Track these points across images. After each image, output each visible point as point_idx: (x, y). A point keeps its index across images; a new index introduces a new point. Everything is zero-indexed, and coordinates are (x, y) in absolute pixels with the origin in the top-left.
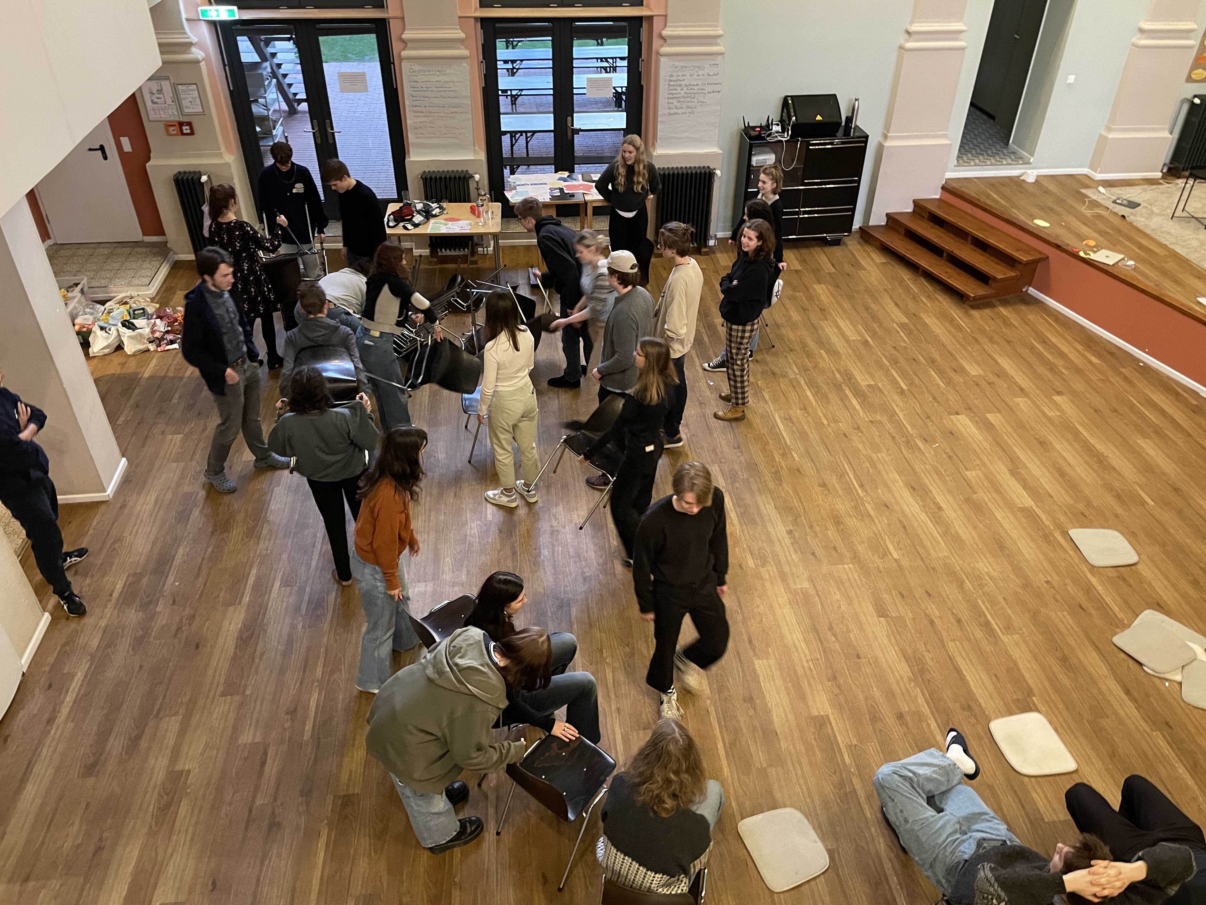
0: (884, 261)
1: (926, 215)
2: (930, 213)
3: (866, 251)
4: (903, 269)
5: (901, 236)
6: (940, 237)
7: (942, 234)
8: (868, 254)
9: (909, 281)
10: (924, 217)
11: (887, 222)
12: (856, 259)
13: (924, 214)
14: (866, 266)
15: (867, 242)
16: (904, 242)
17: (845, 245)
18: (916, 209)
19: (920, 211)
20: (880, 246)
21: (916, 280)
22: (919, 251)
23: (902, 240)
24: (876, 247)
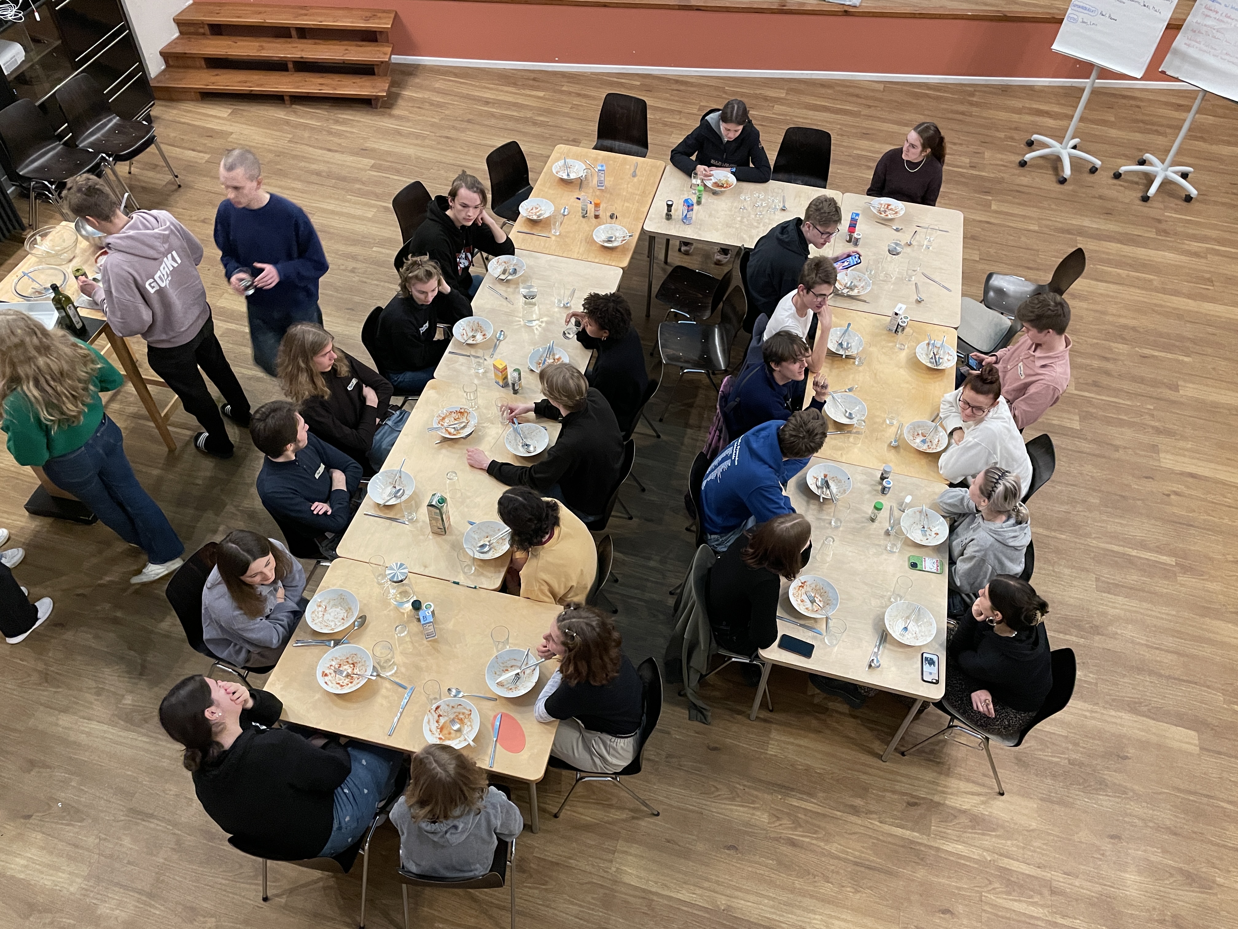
0: (230, 111)
1: (207, 30)
2: (209, 25)
3: (190, 111)
4: (262, 107)
5: (206, 71)
6: (262, 48)
7: (258, 44)
8: (199, 113)
9: (292, 118)
10: (204, 34)
11: (166, 62)
12: (198, 127)
13: (202, 30)
14: (224, 128)
15: (171, 100)
16: (224, 76)
17: (157, 118)
18: (184, 29)
19: (192, 29)
20: (198, 96)
21: (295, 112)
22: (256, 77)
23: (217, 75)
24: (192, 100)
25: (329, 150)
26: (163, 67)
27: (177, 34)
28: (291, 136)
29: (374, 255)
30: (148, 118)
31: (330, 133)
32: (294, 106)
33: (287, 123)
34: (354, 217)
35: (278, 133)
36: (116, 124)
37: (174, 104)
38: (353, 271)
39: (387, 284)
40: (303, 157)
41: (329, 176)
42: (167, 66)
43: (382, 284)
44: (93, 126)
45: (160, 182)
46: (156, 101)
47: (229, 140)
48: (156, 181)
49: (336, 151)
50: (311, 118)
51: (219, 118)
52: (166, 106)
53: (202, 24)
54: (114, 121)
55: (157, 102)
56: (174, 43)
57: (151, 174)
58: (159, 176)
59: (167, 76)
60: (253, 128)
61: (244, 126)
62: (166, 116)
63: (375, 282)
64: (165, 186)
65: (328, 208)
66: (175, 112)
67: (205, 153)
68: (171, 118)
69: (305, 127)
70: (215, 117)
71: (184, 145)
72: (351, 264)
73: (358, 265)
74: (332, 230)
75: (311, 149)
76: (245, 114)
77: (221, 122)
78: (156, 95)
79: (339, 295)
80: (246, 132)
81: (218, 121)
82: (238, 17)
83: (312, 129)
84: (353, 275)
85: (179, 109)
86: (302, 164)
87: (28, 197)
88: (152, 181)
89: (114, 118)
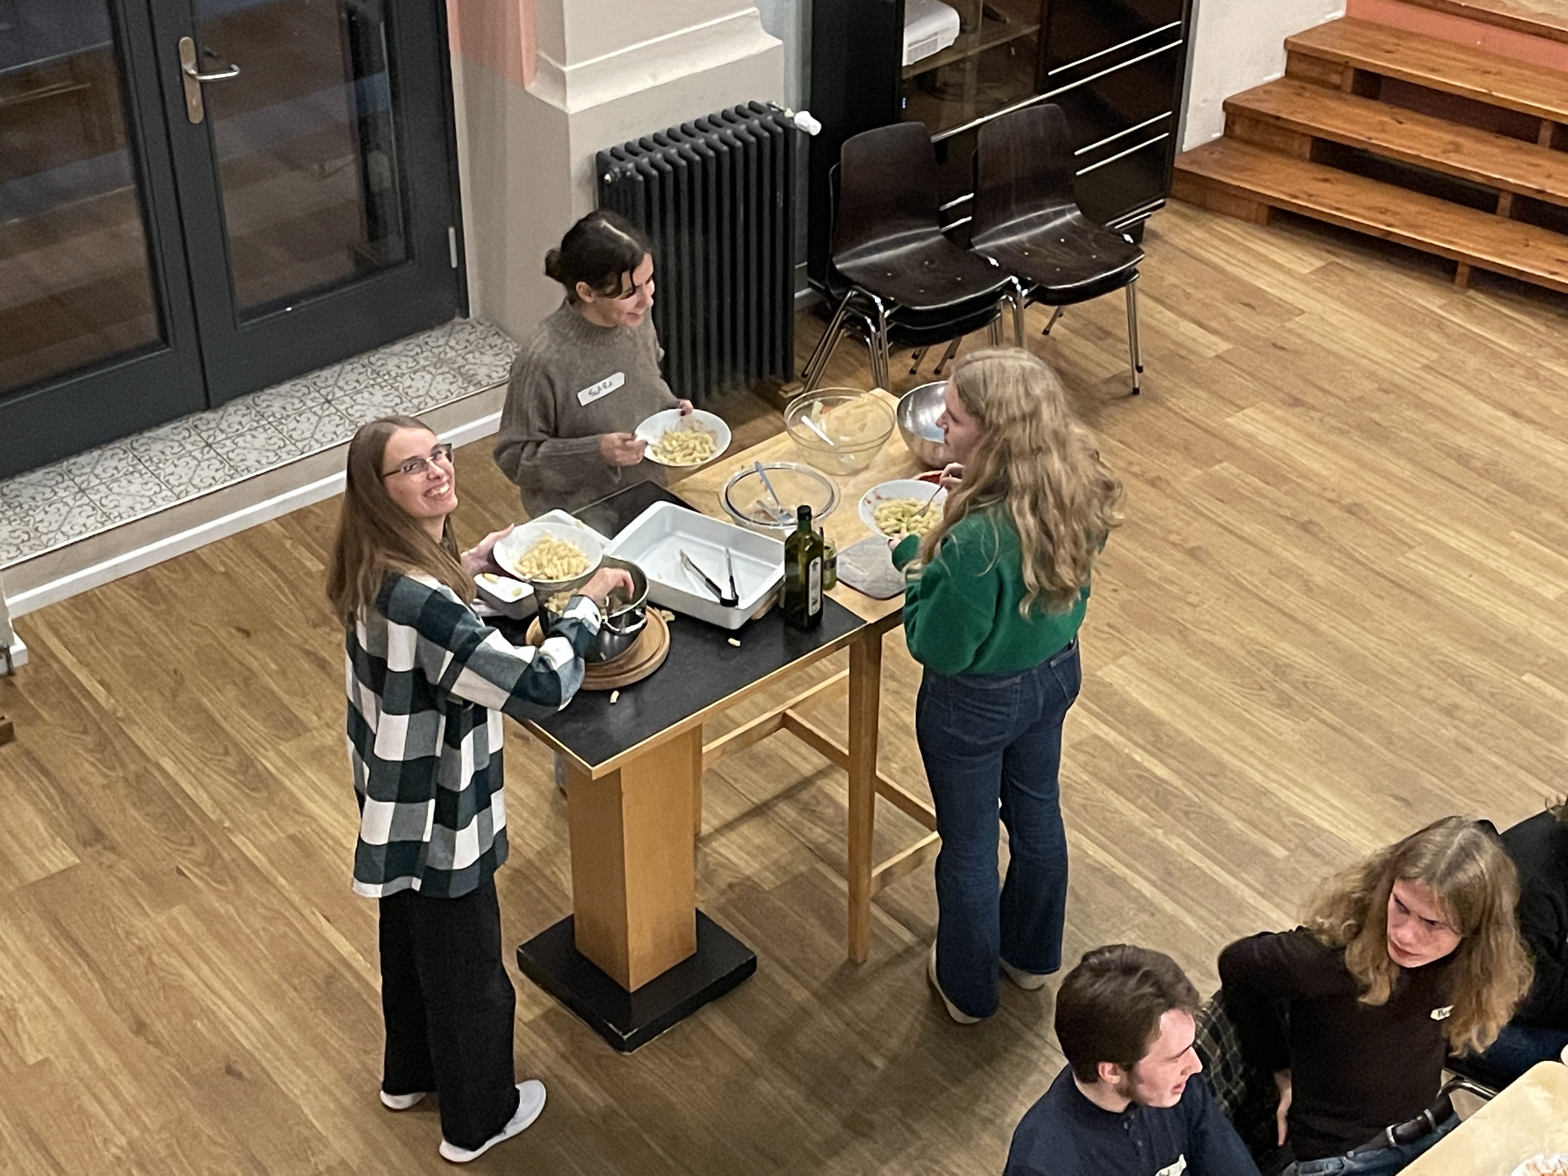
0: (1318, 264)
1: (1349, 80)
2: (1357, 71)
3: (1231, 242)
4: (1395, 276)
5: (1306, 166)
6: (1457, 149)
7: (1449, 137)
8: (1248, 251)
9: (1457, 319)
10: (1337, 88)
11: (1228, 125)
12: (1235, 279)
13: (1335, 79)
14: (1289, 297)
15: (1203, 206)
16: (1341, 188)
17: (1155, 235)
18: (1301, 67)
19: (1315, 72)
20: (1264, 213)
21: (1468, 306)
22: (1413, 208)
23: (1326, 180)
24: (1247, 220)
25: (1515, 414)
26: (1217, 135)
27: (1278, 73)
28: (1435, 356)
29: (1520, 690)
30: (1137, 231)
31: (1532, 375)
32: (1471, 293)
33: (1439, 325)
34: (1506, 584)
35: (1406, 342)
36: (1068, 224)
37: (1205, 217)
38: (1450, 711)
39: (1523, 775)
40: (1444, 411)
41: (1487, 472)
42: (1225, 134)
43: (1511, 769)
44: (1020, 215)
45: (1098, 370)
46: (1168, 201)
47: (1289, 325)
48: (1092, 367)
49: (1530, 421)
50: (1502, 331)
51: (1289, 272)
52: (1184, 216)
53: (1344, 65)
54: (1069, 217)
55: (1171, 204)
56: (1266, 90)
57: (1087, 348)
58: (1104, 357)
59: (1216, 156)
60: (1355, 314)
61: (1336, 306)
62: (1176, 239)
63: (1495, 759)
64: (1107, 381)
65: (1453, 543)
66: (1198, 233)
67: (1225, 337)
68: (1183, 244)
69: (1478, 345)
70: (1280, 267)
71: (1186, 309)
72: (1453, 694)
73: (1468, 702)
74: (1439, 598)
75: (1470, 397)
76: (1351, 279)
77: (1290, 281)
78: (1177, 187)
79: (1390, 756)
80: (1334, 319)
81: (1281, 277)
82: (1433, 70)
83: (1494, 355)
84: (1445, 720)
85: (1209, 231)
86: (1434, 426)
87: (827, 317)
88: (1083, 362)
89: (1070, 211)
